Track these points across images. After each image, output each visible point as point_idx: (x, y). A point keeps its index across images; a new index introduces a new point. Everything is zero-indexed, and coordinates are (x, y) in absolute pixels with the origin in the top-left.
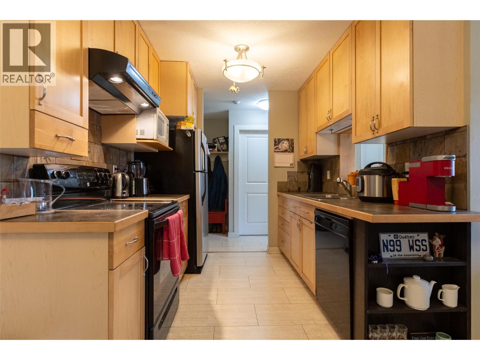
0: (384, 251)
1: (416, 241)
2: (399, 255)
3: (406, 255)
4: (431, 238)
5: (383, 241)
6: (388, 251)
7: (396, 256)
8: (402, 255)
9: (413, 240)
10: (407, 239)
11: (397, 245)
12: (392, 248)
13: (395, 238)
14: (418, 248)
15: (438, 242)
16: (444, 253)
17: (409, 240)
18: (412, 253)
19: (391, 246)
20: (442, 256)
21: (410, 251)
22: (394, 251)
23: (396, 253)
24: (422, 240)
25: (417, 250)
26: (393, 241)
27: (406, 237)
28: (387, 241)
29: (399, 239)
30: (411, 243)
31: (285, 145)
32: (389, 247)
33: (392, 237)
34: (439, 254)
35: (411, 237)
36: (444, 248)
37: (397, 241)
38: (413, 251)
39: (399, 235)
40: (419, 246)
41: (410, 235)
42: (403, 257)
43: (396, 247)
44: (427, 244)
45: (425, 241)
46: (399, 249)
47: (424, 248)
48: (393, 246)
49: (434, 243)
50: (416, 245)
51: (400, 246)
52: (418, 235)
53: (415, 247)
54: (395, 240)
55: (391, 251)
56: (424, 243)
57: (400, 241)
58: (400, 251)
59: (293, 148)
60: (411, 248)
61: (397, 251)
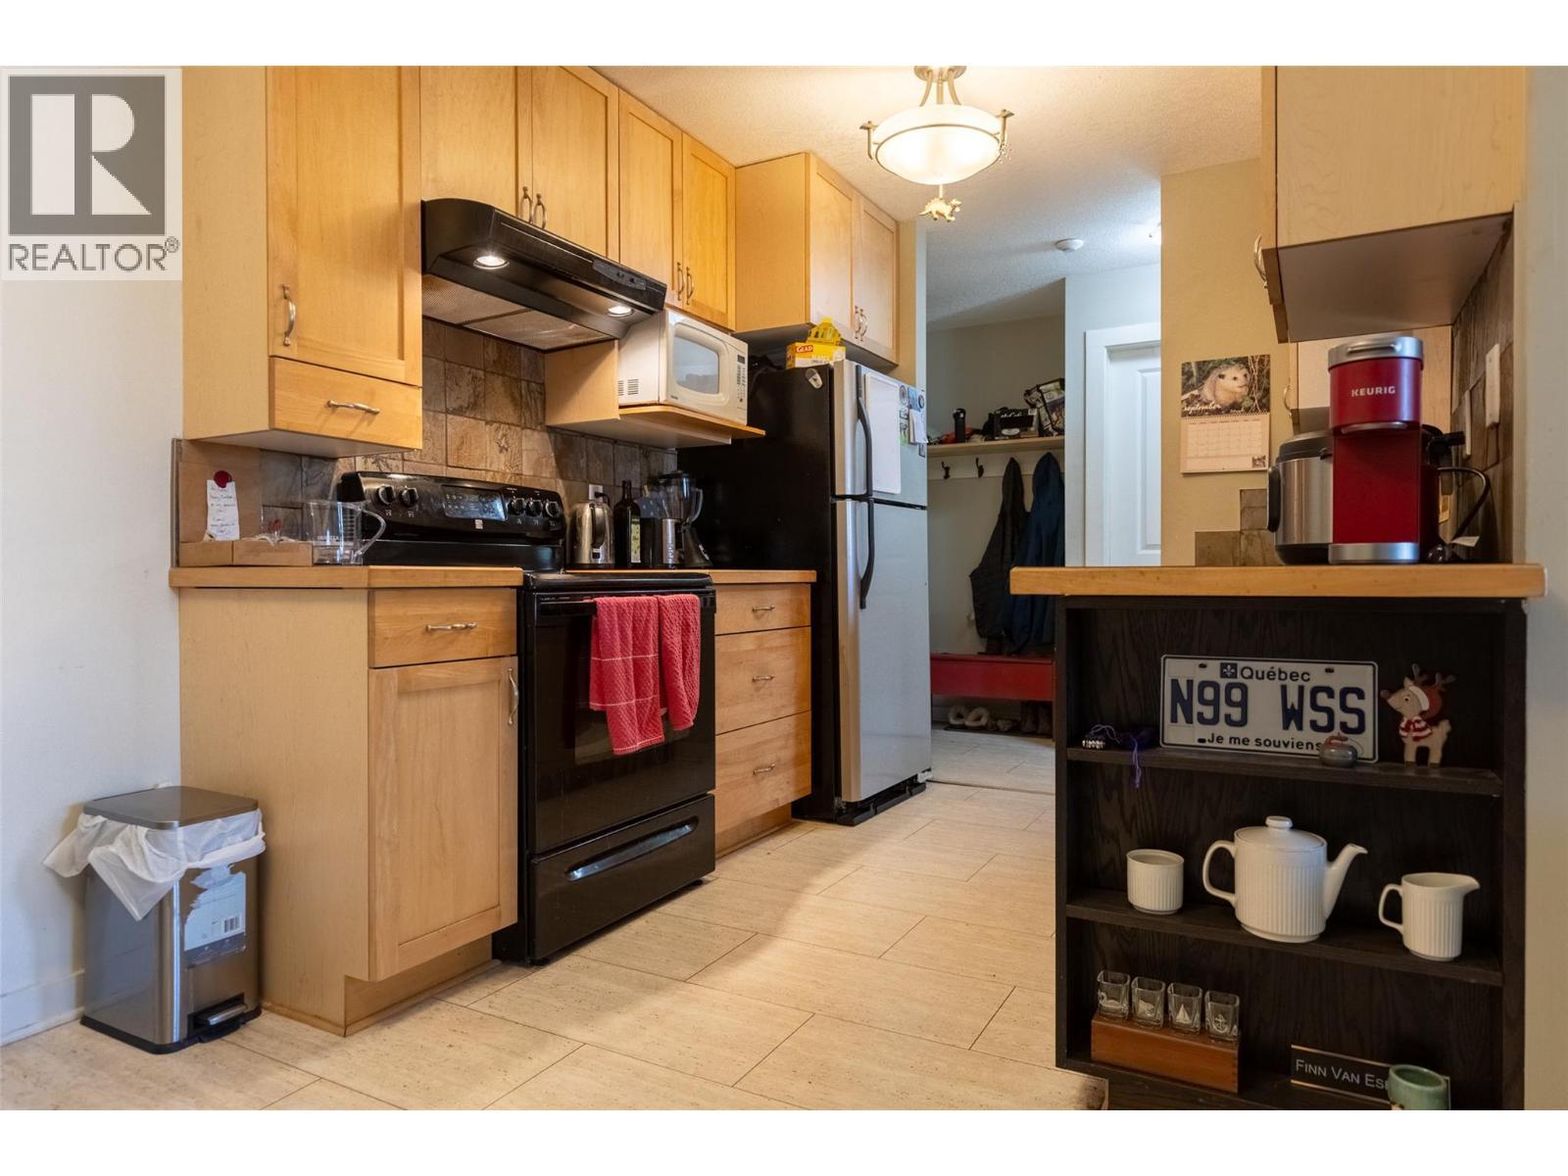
0: (1174, 719)
1: (1315, 691)
2: (1233, 739)
3: (1268, 742)
4: (1389, 683)
5: (1175, 683)
6: (1189, 720)
7: (1220, 739)
8: (1246, 741)
9: (1301, 689)
10: (1277, 683)
11: (1230, 702)
12: (1208, 712)
13: (1223, 675)
14: (1322, 719)
15: (1414, 700)
16: (1446, 748)
17: (1284, 689)
18: (1293, 733)
19: (1203, 701)
20: (1435, 757)
21: (1286, 727)
22: (1215, 721)
23: (1222, 729)
24: (1345, 692)
25: (1314, 725)
26: (1215, 686)
27: (1270, 675)
28: (1190, 683)
29: (1239, 679)
30: (1293, 699)
31: (1231, 384)
32: (1197, 707)
33: (1212, 670)
34: (1423, 753)
35: (1293, 676)
36: (1444, 727)
37: (1230, 687)
38: (1300, 727)
39: (1241, 664)
40: (1329, 711)
41: (1289, 667)
42: (1252, 746)
43: (1224, 709)
44: (1368, 705)
45: (1360, 694)
46: (1236, 713)
47: (1352, 721)
48: (1215, 703)
49: (1394, 701)
50: (1315, 707)
51: (1243, 704)
52: (1329, 671)
53: (1309, 714)
54: (1223, 683)
55: (1202, 720)
56: (1352, 700)
57: (1244, 689)
58: (1243, 722)
59: (1267, 391)
60: (1292, 716)
61: (1229, 721)
